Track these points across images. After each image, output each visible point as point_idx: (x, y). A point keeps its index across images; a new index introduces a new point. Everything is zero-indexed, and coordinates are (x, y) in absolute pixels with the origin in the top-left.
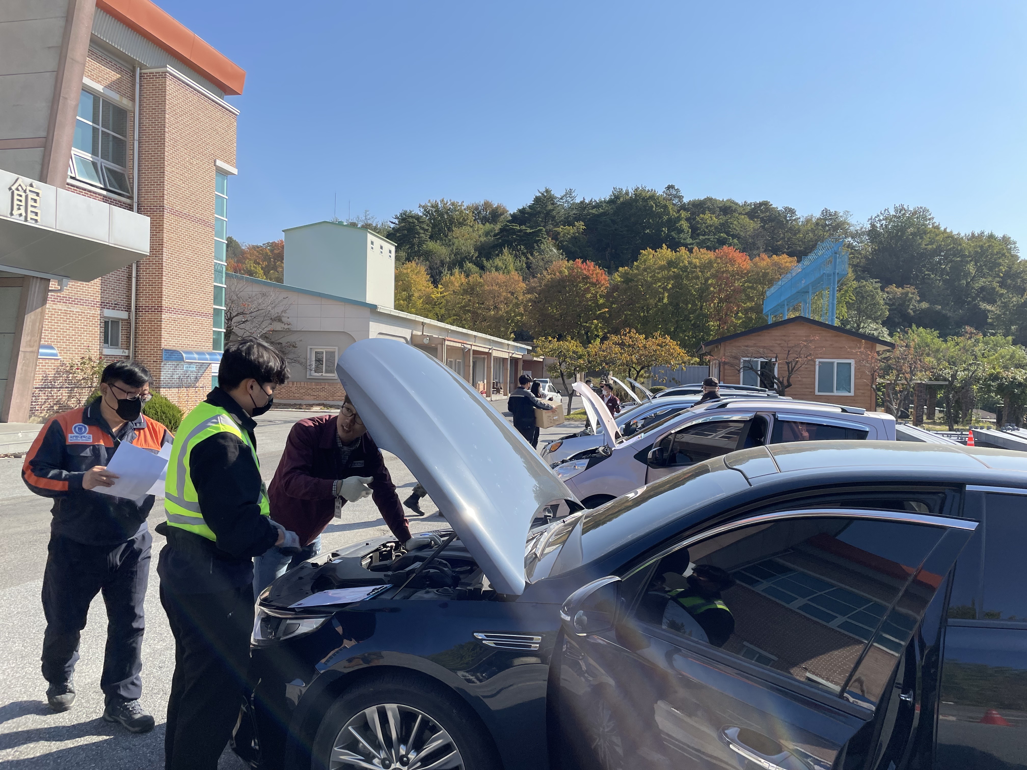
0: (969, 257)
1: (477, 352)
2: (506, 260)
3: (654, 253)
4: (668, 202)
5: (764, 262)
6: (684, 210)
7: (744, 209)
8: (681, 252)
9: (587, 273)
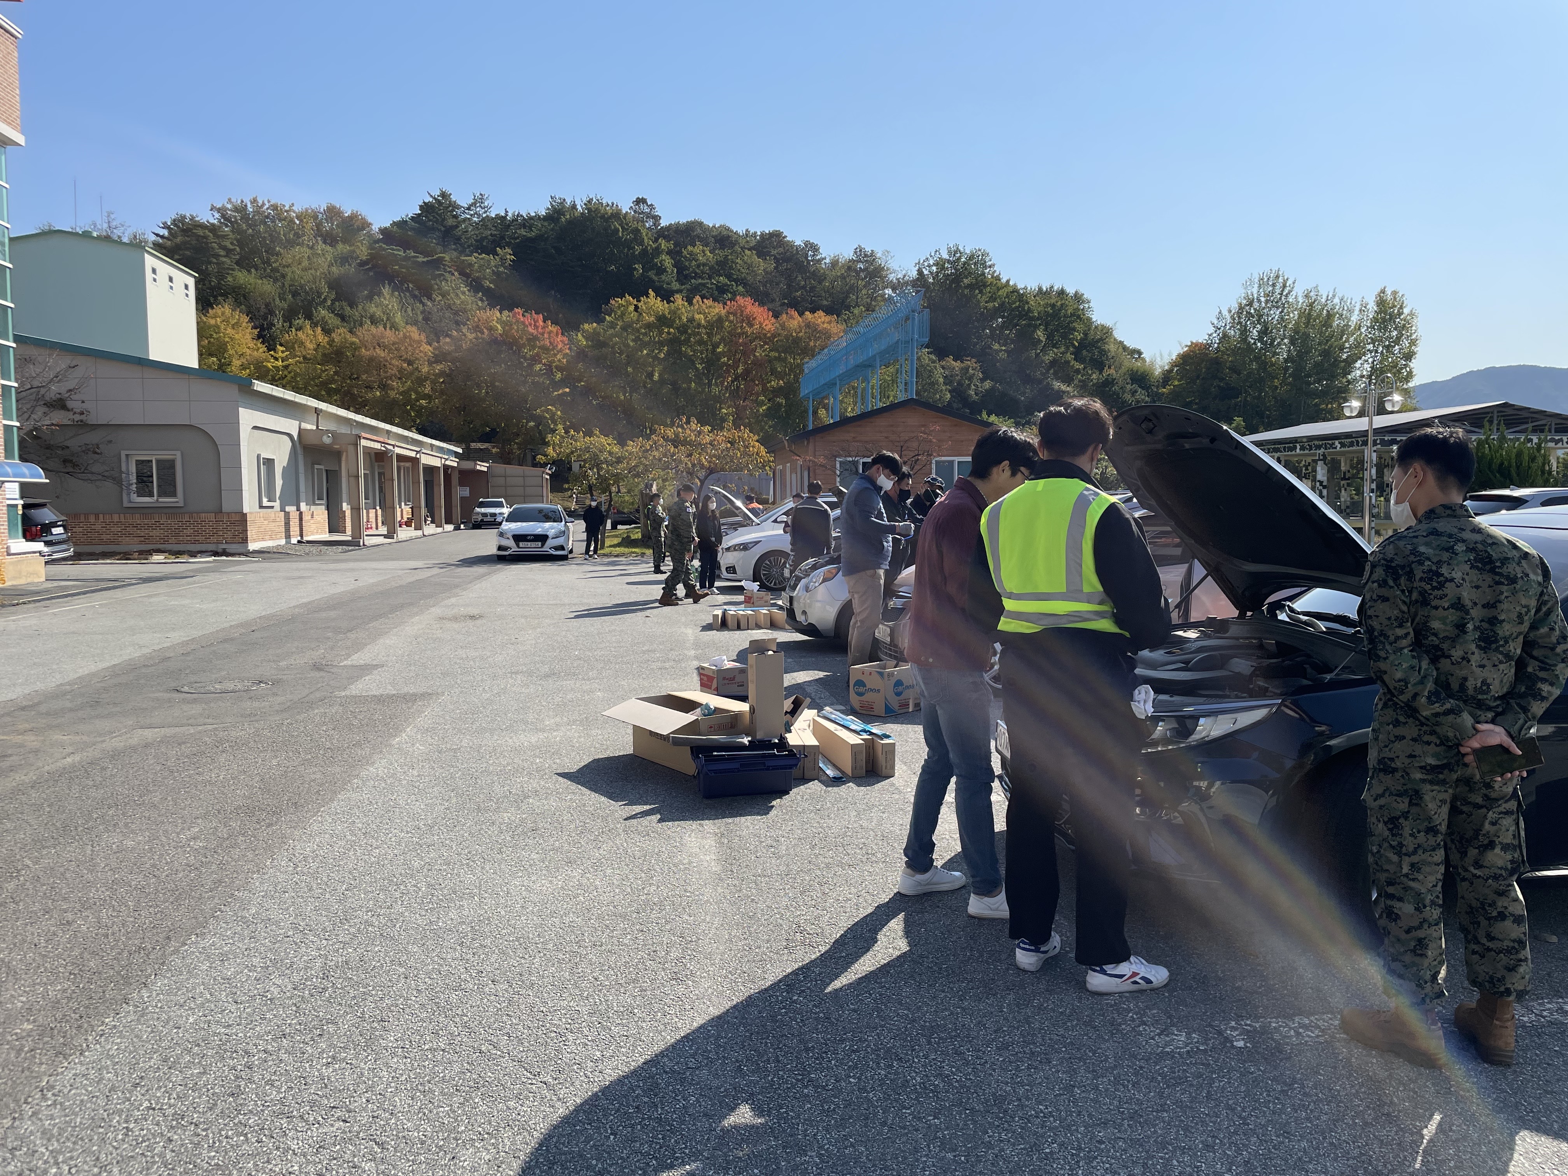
1: (401, 458)
2: (387, 306)
3: (635, 303)
4: (640, 224)
5: (794, 321)
6: (664, 238)
7: (747, 242)
8: (676, 304)
9: (535, 332)
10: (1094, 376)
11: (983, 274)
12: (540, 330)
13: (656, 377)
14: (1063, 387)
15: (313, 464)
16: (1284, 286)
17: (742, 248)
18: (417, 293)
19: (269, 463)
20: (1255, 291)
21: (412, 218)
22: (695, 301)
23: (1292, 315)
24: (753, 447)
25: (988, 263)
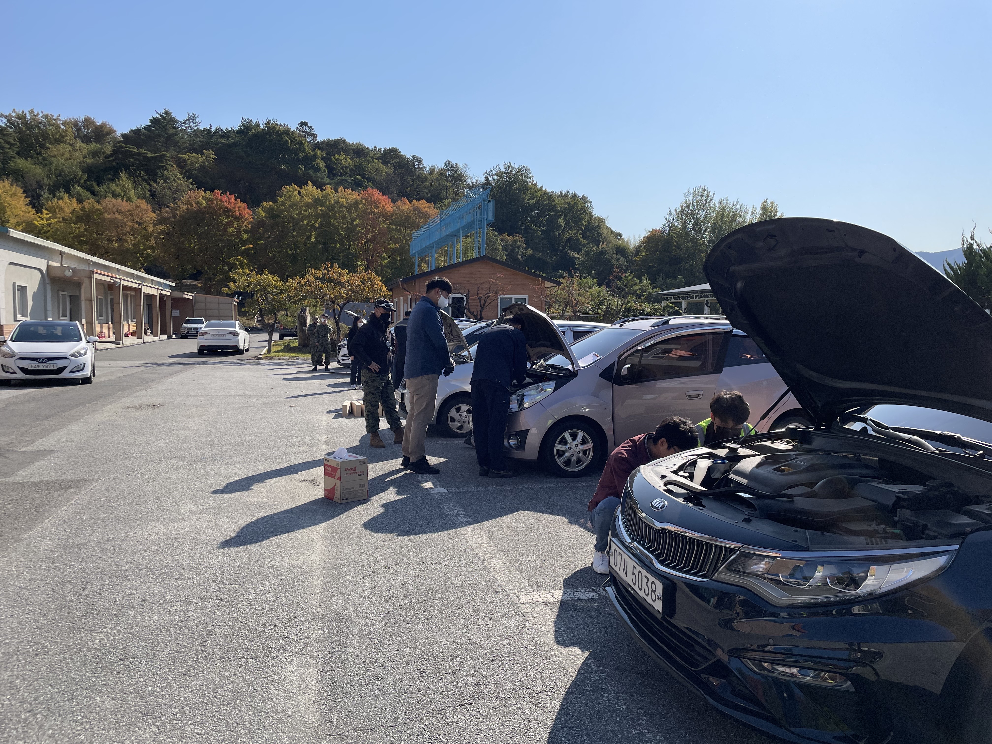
0: (560, 212)
1: (126, 288)
2: (124, 186)
3: (299, 189)
4: (303, 139)
5: (405, 206)
6: (320, 148)
7: (375, 154)
8: (327, 191)
9: (229, 206)
10: (594, 248)
11: (526, 182)
12: (232, 205)
13: (313, 239)
14: (575, 255)
15: (59, 291)
16: (708, 196)
17: (371, 158)
18: (146, 177)
19: (23, 289)
20: (691, 198)
21: (145, 128)
22: (339, 190)
23: (712, 214)
24: (377, 285)
25: (529, 175)
